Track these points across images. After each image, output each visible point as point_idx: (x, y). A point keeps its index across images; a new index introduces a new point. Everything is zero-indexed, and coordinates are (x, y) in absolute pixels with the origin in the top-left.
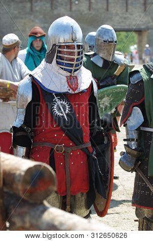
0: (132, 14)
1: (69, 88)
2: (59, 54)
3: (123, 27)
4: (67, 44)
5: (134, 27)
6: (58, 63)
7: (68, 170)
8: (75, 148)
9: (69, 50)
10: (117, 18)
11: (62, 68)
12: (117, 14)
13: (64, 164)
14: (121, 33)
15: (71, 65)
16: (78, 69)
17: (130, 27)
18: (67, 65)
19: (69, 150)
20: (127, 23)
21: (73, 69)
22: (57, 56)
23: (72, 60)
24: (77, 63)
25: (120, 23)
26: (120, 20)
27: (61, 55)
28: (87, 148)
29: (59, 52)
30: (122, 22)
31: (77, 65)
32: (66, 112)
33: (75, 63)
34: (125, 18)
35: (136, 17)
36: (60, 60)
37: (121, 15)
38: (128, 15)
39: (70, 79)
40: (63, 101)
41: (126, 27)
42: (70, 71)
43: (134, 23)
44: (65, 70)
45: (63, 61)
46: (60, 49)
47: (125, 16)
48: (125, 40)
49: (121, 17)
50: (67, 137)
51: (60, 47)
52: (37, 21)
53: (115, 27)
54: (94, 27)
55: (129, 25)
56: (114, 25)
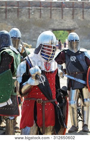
0: (65, 20)
1: (45, 68)
2: (43, 50)
3: (60, 28)
4: (48, 45)
5: (67, 28)
6: (41, 54)
7: (44, 113)
8: (48, 101)
9: (49, 48)
10: (57, 23)
11: (43, 57)
12: (56, 20)
13: (42, 110)
14: (60, 31)
15: (49, 57)
16: (51, 60)
17: (64, 28)
18: (46, 56)
19: (45, 102)
20: (63, 25)
21: (49, 59)
22: (42, 50)
23: (50, 54)
24: (52, 56)
25: (58, 25)
26: (59, 24)
27: (44, 50)
28: (54, 102)
29: (43, 48)
30: (60, 25)
31: (51, 57)
32: (44, 81)
33: (50, 56)
34: (61, 23)
35: (68, 22)
36: (43, 53)
37: (59, 21)
38: (63, 21)
39: (47, 64)
40: (42, 75)
41: (62, 28)
43: (66, 25)
44: (45, 58)
45: (44, 54)
46: (44, 47)
47: (61, 21)
48: (62, 35)
49: (59, 22)
51: (44, 46)
52: (9, 24)
53: (55, 28)
54: (43, 28)
55: (64, 27)
56: (55, 27)
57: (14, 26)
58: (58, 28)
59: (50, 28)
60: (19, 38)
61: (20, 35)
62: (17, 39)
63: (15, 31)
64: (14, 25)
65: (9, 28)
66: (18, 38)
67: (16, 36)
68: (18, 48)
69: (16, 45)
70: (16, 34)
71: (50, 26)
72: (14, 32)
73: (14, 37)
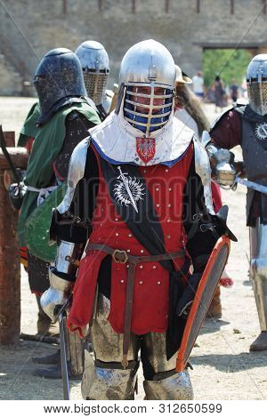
0: (241, 19)
1: (137, 156)
2: (128, 101)
3: (225, 42)
4: (140, 85)
6: (126, 115)
10: (215, 25)
11: (131, 124)
12: (214, 19)
14: (226, 51)
15: (145, 120)
16: (159, 127)
18: (139, 119)
20: (233, 33)
21: (148, 126)
22: (125, 102)
24: (154, 116)
25: (219, 34)
26: (221, 29)
30: (225, 32)
32: (137, 199)
33: (149, 116)
34: (229, 26)
37: (222, 20)
38: (234, 20)
39: (143, 142)
40: (133, 180)
41: (231, 41)
42: (144, 130)
43: (245, 34)
44: (136, 126)
45: (133, 112)
46: (129, 92)
47: (229, 21)
49: (222, 24)
50: (135, 239)
52: (74, 30)
53: (212, 41)
54: (175, 41)
55: (237, 37)
56: (210, 38)
57: (89, 37)
58: (218, 41)
59: (197, 41)
60: (104, 71)
61: (106, 62)
62: (98, 73)
63: (90, 50)
64: (89, 34)
65: (74, 42)
66: (101, 71)
67: (95, 63)
68: (99, 100)
69: (96, 92)
70: (93, 60)
71: (196, 35)
72: (89, 53)
73: (90, 67)
